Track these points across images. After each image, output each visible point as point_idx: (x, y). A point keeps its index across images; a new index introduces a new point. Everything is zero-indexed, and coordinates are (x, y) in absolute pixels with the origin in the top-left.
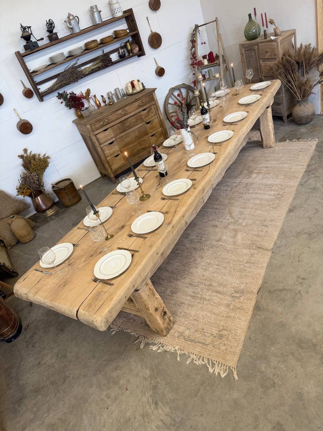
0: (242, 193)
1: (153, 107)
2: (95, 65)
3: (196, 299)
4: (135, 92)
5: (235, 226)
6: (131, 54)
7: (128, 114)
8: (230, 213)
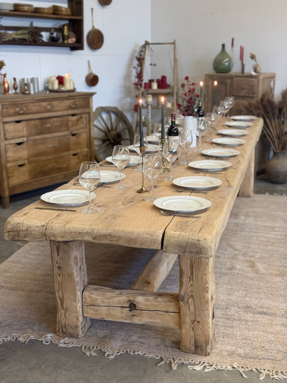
0: (235, 231)
1: (84, 116)
2: (20, 35)
3: (233, 321)
4: (63, 89)
5: (245, 257)
6: (66, 42)
7: (54, 111)
8: (231, 246)
